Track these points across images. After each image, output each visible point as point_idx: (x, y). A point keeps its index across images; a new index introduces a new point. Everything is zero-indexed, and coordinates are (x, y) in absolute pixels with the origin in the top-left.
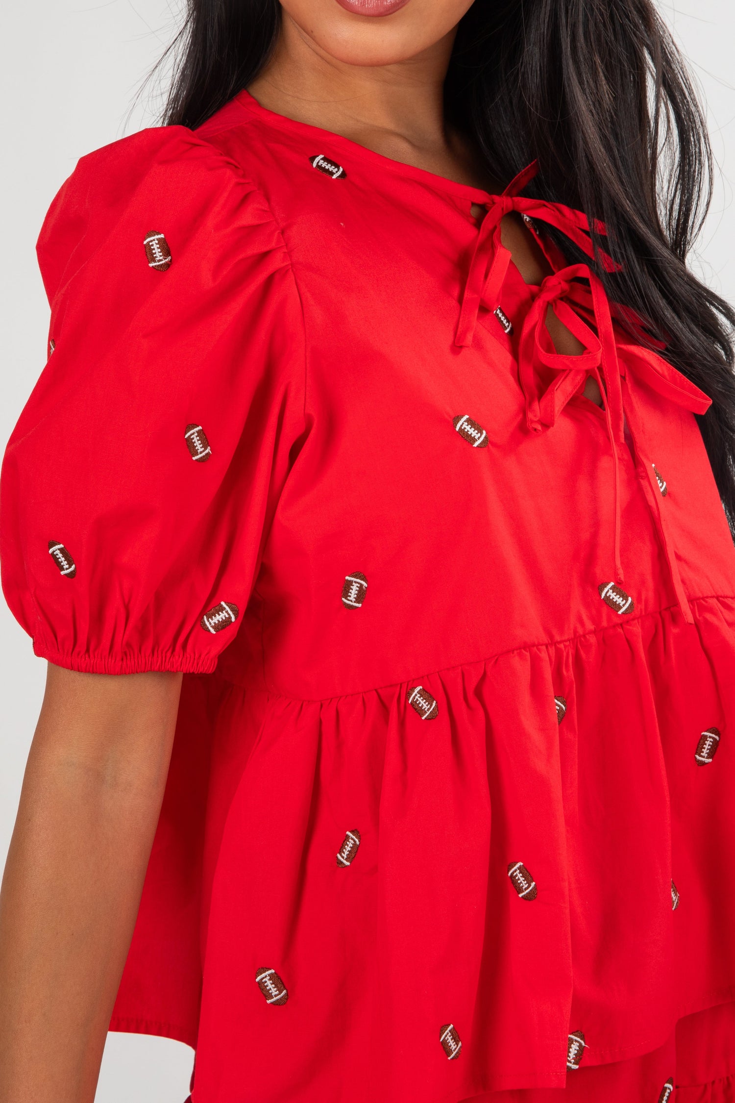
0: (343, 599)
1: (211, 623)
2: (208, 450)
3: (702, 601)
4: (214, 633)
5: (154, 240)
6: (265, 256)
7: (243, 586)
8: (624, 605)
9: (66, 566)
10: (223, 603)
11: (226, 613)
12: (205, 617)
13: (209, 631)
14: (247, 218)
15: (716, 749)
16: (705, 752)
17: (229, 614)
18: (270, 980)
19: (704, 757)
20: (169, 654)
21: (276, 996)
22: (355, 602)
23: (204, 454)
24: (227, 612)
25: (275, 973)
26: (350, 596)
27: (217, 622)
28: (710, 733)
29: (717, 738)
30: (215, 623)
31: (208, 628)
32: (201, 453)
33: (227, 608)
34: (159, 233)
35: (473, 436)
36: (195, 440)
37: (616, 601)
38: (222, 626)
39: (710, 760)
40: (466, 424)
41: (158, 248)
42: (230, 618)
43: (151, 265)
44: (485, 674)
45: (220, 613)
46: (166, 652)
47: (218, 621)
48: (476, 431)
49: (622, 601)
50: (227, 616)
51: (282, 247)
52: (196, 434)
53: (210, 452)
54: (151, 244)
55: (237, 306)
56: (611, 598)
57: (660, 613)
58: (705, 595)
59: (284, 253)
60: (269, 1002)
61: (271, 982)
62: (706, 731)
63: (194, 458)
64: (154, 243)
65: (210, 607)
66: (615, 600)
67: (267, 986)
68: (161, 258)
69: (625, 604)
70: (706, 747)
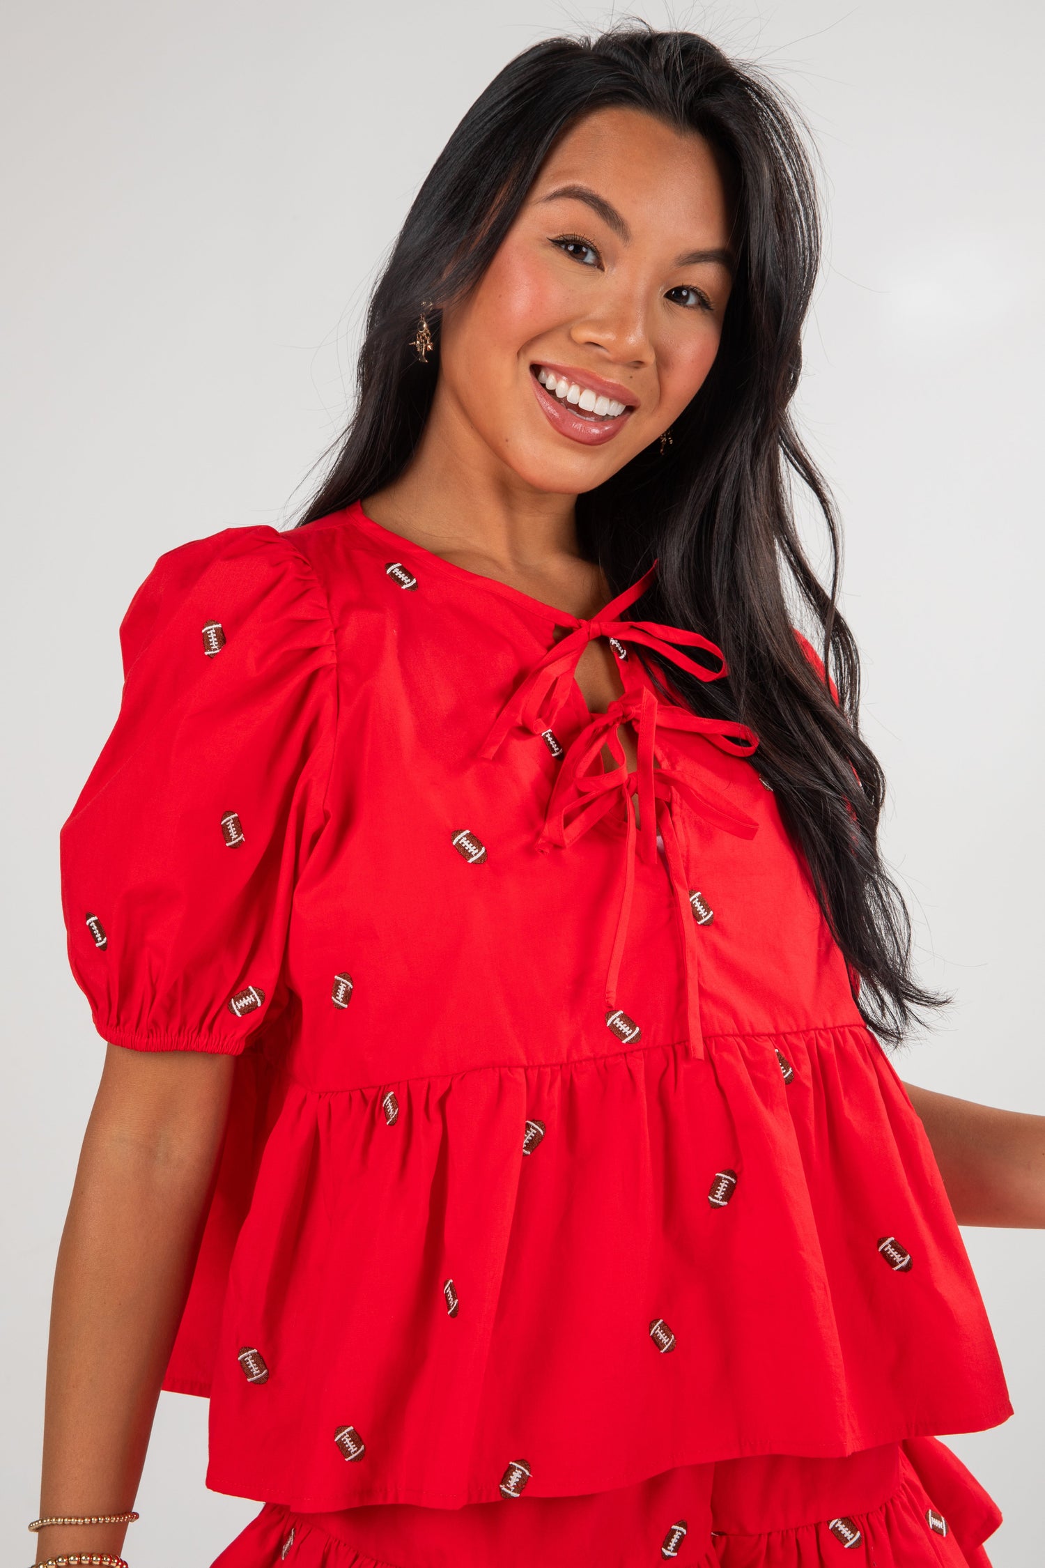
0: (333, 998)
1: (238, 1006)
2: (242, 837)
3: (721, 1039)
4: (240, 1016)
5: (212, 629)
6: (313, 650)
7: (271, 974)
8: (630, 1035)
9: (100, 939)
10: (250, 988)
11: (253, 998)
12: (232, 1000)
13: (235, 1014)
14: (302, 611)
15: (732, 1192)
16: (719, 1194)
17: (255, 999)
18: (252, 1359)
19: (718, 1198)
20: (195, 1035)
21: (257, 1375)
22: (342, 1002)
23: (237, 840)
24: (254, 996)
25: (258, 1353)
26: (338, 996)
27: (243, 1006)
28: (725, 1174)
29: (733, 1180)
30: (241, 1006)
31: (234, 1011)
32: (235, 839)
33: (254, 993)
34: (217, 623)
35: (469, 851)
36: (230, 826)
37: (623, 1030)
38: (251, 1009)
39: (725, 1203)
40: (465, 838)
41: (215, 637)
42: (256, 1002)
43: (206, 653)
44: (450, 1088)
45: (247, 997)
46: (193, 1032)
47: (245, 1005)
48: (474, 847)
49: (629, 1030)
50: (254, 1000)
51: (332, 645)
52: (232, 821)
53: (244, 839)
54: (208, 632)
55: (282, 697)
56: (617, 1026)
57: (673, 1047)
58: (726, 1033)
59: (333, 651)
60: (249, 1380)
61: (253, 1361)
62: (720, 1172)
63: (227, 845)
64: (211, 632)
65: (238, 990)
66: (621, 1029)
67: (249, 1365)
68: (216, 647)
69: (632, 1033)
70: (721, 1189)
